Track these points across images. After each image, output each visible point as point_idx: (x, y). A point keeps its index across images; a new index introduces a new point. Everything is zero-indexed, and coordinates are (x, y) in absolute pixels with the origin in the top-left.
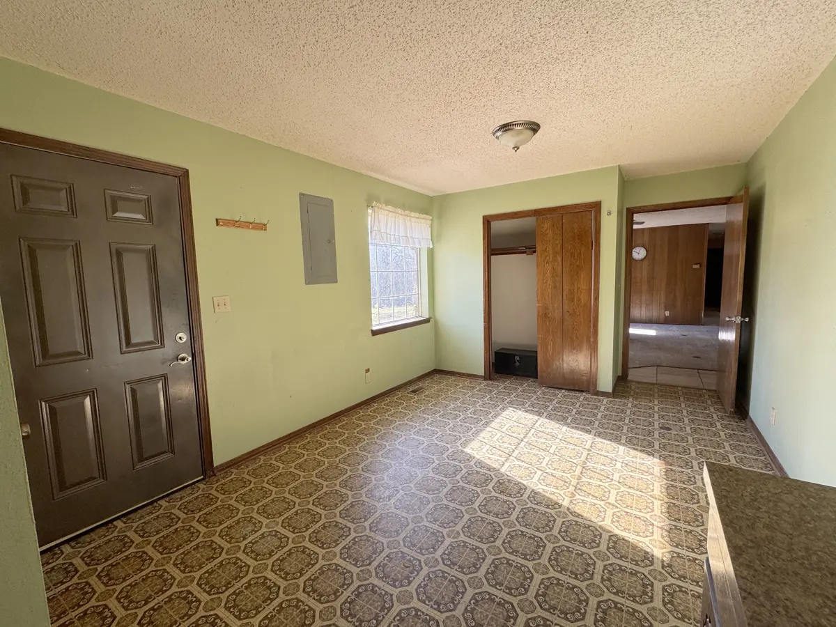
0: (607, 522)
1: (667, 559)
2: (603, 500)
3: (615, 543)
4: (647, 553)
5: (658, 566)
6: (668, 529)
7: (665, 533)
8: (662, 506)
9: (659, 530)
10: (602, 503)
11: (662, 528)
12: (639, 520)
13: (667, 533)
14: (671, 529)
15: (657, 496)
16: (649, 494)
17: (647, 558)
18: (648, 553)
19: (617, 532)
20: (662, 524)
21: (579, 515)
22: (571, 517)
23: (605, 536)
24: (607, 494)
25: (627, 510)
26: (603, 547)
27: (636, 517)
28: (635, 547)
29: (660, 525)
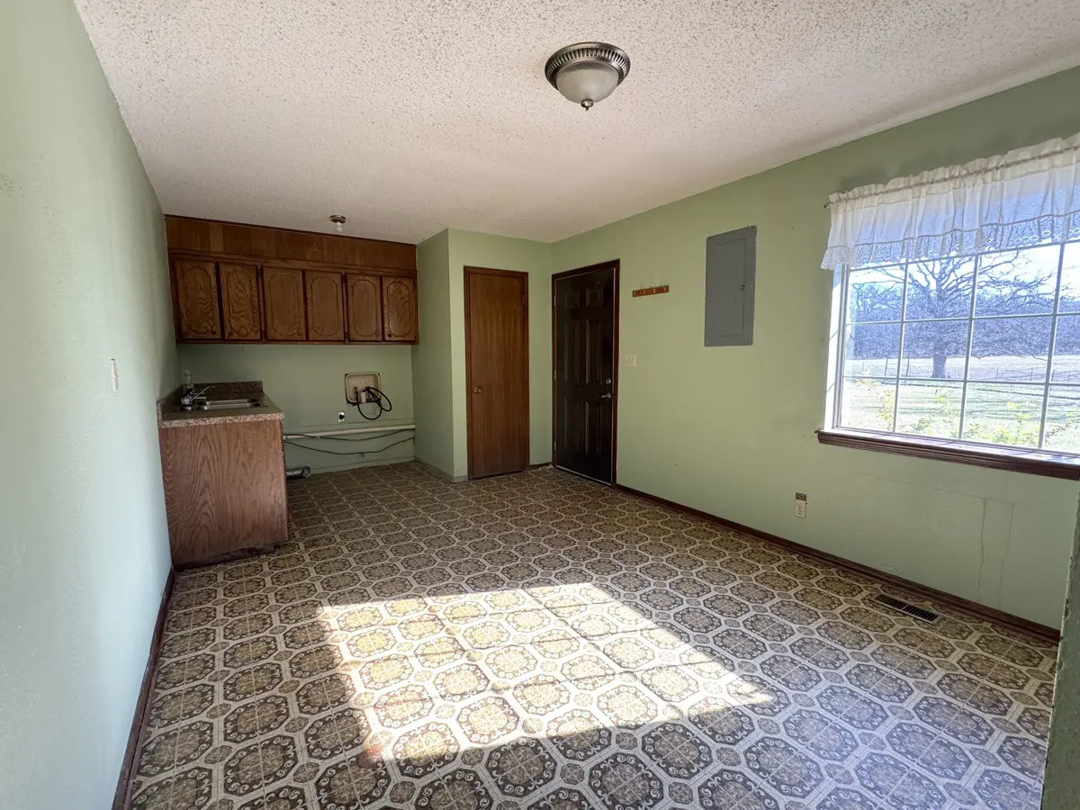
0: (381, 608)
1: (319, 610)
2: (402, 623)
3: (363, 597)
4: (337, 604)
5: (324, 601)
6: (326, 634)
7: (327, 628)
8: (341, 657)
9: (333, 628)
10: (400, 620)
11: (331, 631)
12: (356, 625)
13: (325, 629)
14: (323, 636)
15: (352, 667)
16: (362, 665)
17: (334, 601)
18: (335, 604)
19: (368, 604)
20: (333, 636)
21: (407, 597)
22: (410, 592)
23: (374, 596)
24: (404, 632)
25: (373, 628)
26: (369, 589)
27: (360, 627)
28: (347, 602)
29: (335, 633)
